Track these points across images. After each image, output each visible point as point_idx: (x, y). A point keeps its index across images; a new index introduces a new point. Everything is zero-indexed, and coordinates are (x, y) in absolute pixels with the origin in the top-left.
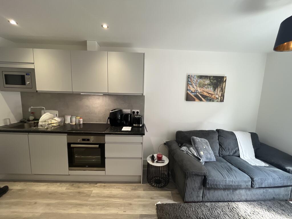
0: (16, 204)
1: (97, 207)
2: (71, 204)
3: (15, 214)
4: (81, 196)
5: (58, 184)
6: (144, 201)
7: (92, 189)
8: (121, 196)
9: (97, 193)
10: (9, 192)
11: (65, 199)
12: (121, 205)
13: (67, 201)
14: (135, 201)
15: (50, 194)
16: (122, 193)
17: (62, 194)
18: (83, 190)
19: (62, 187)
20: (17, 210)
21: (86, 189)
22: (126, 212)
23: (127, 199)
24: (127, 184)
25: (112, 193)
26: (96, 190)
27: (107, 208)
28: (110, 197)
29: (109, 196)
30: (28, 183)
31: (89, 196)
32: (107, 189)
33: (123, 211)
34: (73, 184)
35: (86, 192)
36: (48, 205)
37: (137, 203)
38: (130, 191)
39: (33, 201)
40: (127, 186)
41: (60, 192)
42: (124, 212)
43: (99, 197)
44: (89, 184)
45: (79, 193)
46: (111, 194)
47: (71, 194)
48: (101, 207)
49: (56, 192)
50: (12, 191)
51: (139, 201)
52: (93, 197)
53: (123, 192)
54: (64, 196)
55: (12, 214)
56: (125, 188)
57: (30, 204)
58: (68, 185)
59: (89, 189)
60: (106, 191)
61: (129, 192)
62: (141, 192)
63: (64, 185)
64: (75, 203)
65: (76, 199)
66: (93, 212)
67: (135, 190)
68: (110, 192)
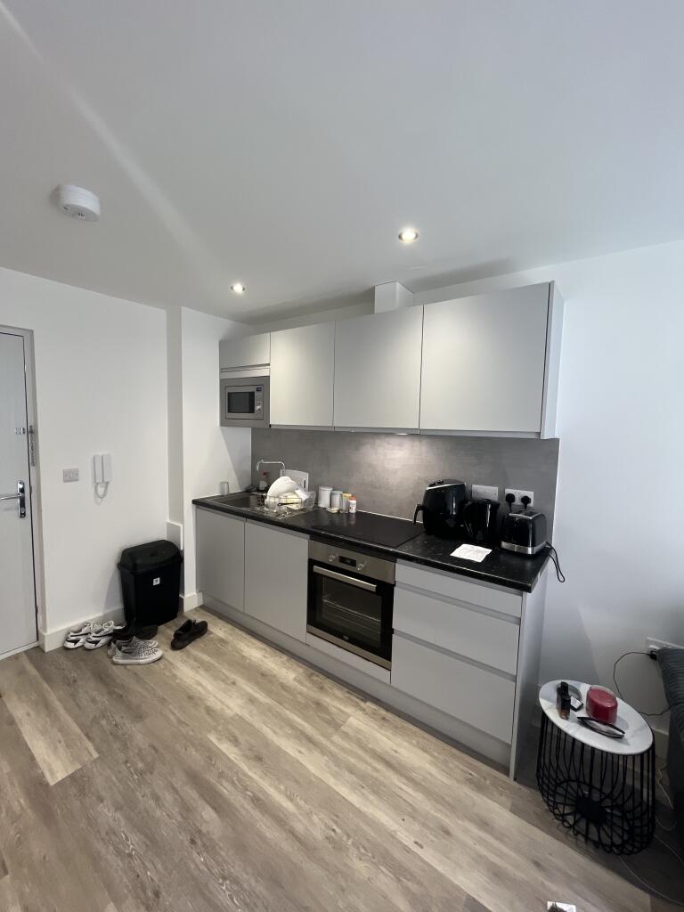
0: (208, 668)
1: (347, 772)
2: (292, 726)
3: (200, 688)
4: (319, 716)
5: (285, 658)
6: (501, 855)
7: (349, 710)
8: (423, 783)
9: (359, 731)
10: (206, 637)
11: (285, 704)
12: (414, 814)
13: (288, 712)
14: (466, 832)
15: (262, 675)
16: (430, 774)
17: (284, 687)
18: (328, 700)
19: (288, 668)
20: (204, 682)
21: (336, 701)
22: (422, 847)
23: (440, 807)
24: (455, 751)
25: (397, 755)
26: (358, 719)
27: (371, 797)
28: (388, 764)
29: (387, 758)
30: (237, 630)
31: (335, 725)
32: (389, 733)
33: (413, 839)
34: (312, 674)
35: (333, 710)
36: (252, 700)
37: (470, 842)
38: (458, 781)
39: (233, 676)
40: (453, 756)
41: (281, 680)
42: (416, 843)
43: (359, 743)
44: (348, 692)
45: (318, 704)
46: (394, 754)
47: (300, 698)
48: (355, 779)
49: (275, 676)
50: (212, 636)
51: (481, 841)
52: (346, 736)
53: (434, 771)
54: (285, 693)
55: (196, 686)
56: (445, 762)
57: (225, 680)
58: (301, 670)
59: (342, 707)
60: (385, 739)
61: (455, 782)
62: (499, 812)
63: (295, 666)
64: (300, 728)
65: (306, 718)
66: (331, 781)
67: (479, 788)
68: (395, 748)
